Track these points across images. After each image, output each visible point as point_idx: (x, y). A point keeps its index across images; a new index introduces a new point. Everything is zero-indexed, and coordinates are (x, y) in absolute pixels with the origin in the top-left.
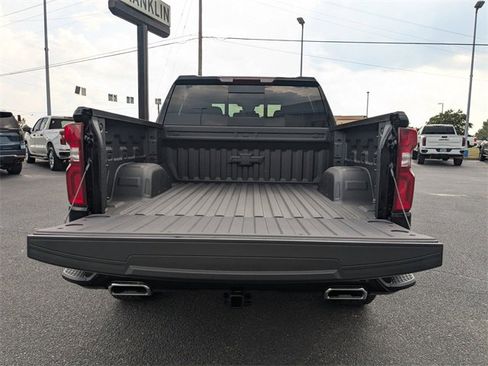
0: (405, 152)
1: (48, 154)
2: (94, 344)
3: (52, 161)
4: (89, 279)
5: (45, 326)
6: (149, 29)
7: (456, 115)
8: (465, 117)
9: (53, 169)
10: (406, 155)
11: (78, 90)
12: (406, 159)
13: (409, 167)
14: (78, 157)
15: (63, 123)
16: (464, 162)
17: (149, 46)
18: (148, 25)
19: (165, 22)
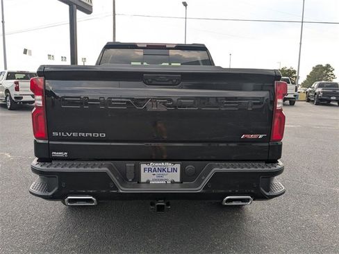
0: (279, 98)
1: (6, 98)
2: (52, 240)
3: (9, 103)
4: (50, 194)
5: (14, 227)
6: (77, 8)
7: (289, 70)
8: (294, 72)
9: (10, 109)
10: (280, 101)
11: (25, 51)
12: (279, 103)
13: (281, 110)
14: (41, 102)
15: (16, 75)
16: (296, 103)
17: (77, 20)
18: (77, 5)
19: (89, 3)
